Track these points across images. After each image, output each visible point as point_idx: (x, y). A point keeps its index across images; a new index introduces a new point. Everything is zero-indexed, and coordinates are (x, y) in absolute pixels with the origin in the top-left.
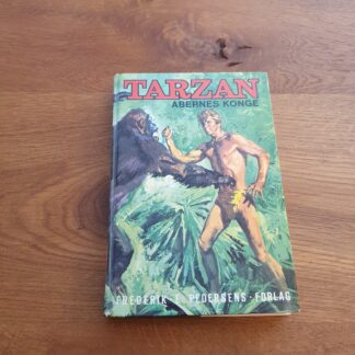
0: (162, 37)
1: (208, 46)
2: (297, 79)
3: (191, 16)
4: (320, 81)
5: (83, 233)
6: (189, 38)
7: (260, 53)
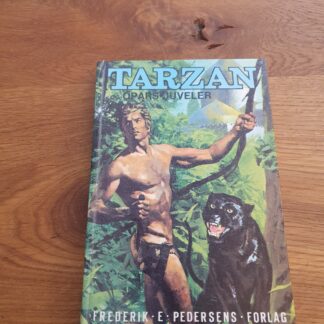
0: (135, 21)
1: (186, 27)
4: (309, 60)
5: (58, 242)
6: (165, 19)
7: (243, 33)
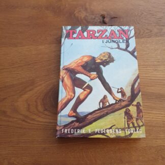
2: (140, 31)
3: (87, 4)
